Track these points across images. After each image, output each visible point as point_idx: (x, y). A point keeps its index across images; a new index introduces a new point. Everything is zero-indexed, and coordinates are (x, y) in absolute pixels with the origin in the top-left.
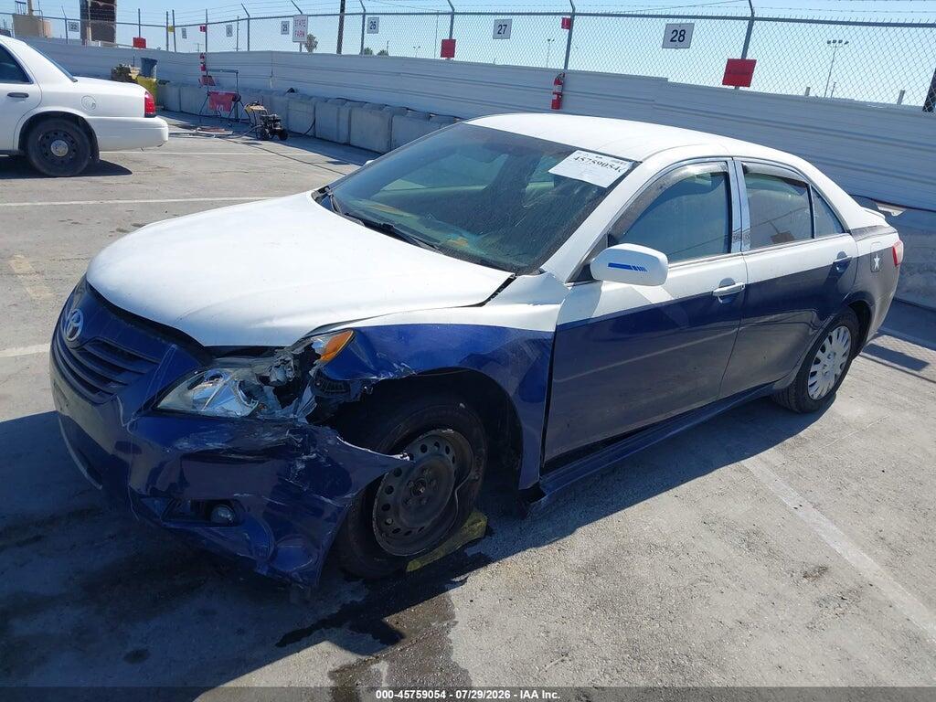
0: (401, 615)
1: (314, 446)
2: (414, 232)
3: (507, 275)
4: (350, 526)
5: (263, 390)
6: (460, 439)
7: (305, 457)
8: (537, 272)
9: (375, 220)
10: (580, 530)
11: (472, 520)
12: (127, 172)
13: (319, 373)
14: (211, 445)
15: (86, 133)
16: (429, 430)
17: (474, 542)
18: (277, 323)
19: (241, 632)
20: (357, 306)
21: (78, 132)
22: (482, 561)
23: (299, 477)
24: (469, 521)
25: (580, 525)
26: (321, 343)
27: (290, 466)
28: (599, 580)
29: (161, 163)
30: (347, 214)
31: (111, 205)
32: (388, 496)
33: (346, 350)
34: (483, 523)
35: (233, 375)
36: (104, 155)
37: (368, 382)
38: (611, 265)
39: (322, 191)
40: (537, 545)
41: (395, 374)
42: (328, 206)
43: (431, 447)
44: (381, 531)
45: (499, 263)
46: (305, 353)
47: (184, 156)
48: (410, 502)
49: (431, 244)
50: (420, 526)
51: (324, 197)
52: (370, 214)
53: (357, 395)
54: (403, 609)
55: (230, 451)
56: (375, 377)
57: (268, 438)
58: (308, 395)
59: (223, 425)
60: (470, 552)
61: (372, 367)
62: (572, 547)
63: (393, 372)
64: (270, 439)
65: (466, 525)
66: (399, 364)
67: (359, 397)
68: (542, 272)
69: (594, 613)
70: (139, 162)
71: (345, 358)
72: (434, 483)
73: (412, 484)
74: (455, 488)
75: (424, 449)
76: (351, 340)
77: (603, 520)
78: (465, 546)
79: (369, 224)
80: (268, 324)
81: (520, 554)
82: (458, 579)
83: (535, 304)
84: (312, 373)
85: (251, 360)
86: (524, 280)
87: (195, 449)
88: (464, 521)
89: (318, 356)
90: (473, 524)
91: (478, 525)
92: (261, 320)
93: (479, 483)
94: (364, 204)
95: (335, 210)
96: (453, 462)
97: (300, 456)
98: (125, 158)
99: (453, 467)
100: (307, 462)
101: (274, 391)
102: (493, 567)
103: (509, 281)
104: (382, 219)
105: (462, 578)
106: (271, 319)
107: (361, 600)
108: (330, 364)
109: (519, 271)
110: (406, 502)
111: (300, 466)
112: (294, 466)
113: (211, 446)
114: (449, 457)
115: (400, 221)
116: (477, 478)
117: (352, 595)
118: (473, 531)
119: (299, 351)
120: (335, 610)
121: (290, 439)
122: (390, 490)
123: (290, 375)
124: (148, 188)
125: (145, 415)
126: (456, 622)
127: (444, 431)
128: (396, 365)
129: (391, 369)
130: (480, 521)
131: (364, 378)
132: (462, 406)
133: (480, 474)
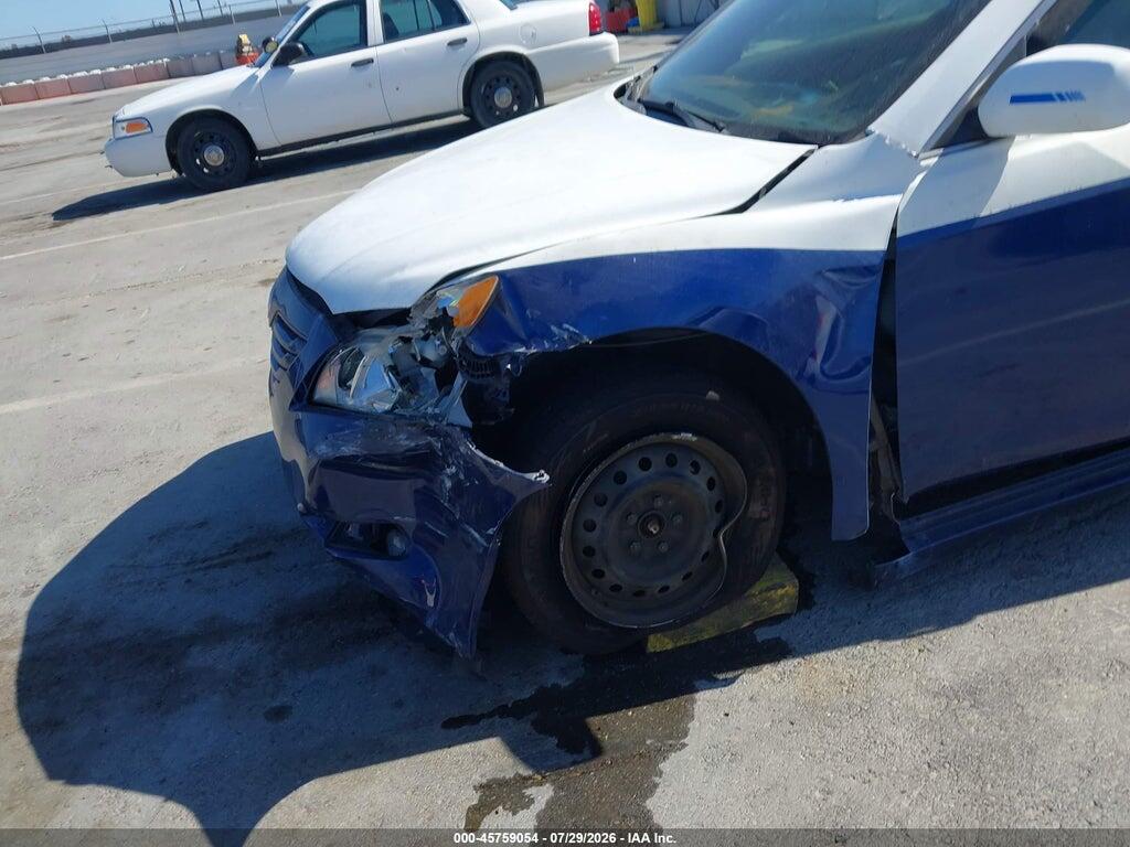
0: (609, 717)
1: (451, 455)
6: (710, 447)
7: (448, 471)
10: (980, 619)
11: (769, 584)
13: (463, 345)
16: (648, 434)
17: (774, 620)
19: (399, 704)
21: (519, 73)
22: (776, 652)
23: (451, 499)
24: (761, 584)
25: (982, 610)
26: (453, 299)
28: (974, 716)
32: (589, 535)
34: (791, 590)
37: (514, 358)
38: (1016, 99)
40: (885, 636)
41: (554, 343)
43: (658, 461)
48: (636, 546)
50: (660, 584)
54: (616, 710)
55: (366, 458)
56: (522, 350)
57: (404, 442)
58: (459, 380)
59: (357, 422)
60: (763, 635)
61: (521, 333)
62: (947, 648)
63: (550, 341)
64: (407, 443)
65: (755, 590)
66: (560, 327)
68: (867, 134)
69: (934, 775)
71: (491, 322)
72: (678, 519)
73: (633, 519)
74: (718, 531)
75: (644, 464)
76: (497, 292)
77: (1033, 606)
78: (756, 625)
80: (398, 276)
81: (846, 649)
82: (721, 677)
83: (848, 198)
84: (454, 345)
86: (832, 155)
87: (332, 454)
88: (751, 583)
90: (769, 589)
91: (780, 592)
92: (392, 272)
93: (772, 523)
96: (710, 488)
97: (445, 468)
99: (711, 498)
100: (451, 477)
101: (436, 375)
102: (788, 665)
105: (730, 675)
106: (403, 268)
107: (567, 684)
108: (474, 332)
111: (449, 484)
112: (444, 483)
113: (347, 450)
114: (701, 480)
116: (765, 515)
117: (557, 675)
118: (772, 602)
120: (527, 693)
122: (591, 527)
125: (298, 409)
126: (684, 745)
127: (676, 437)
128: (554, 328)
129: (550, 336)
130: (783, 587)
131: (509, 351)
132: (712, 394)
133: (771, 509)
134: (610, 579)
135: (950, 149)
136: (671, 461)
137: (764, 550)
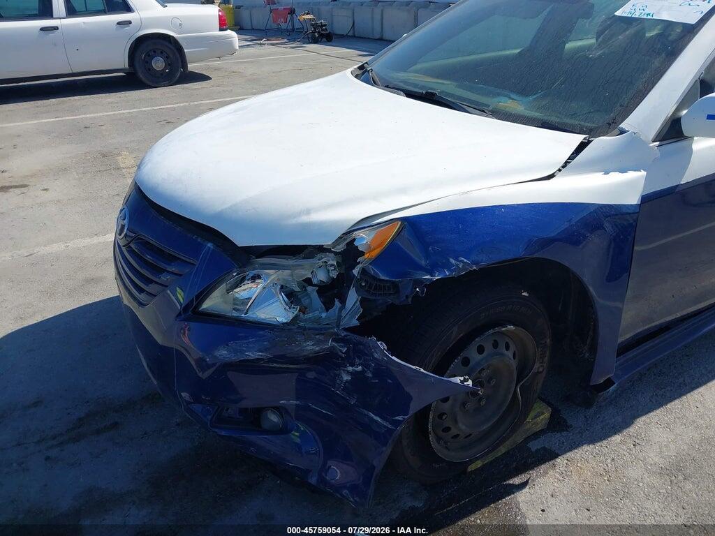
1: (360, 358)
2: (459, 98)
3: (578, 138)
4: (405, 442)
5: (306, 290)
6: (521, 332)
7: (350, 369)
8: (617, 131)
9: (416, 90)
11: (535, 414)
12: (209, 78)
13: (364, 271)
14: (250, 354)
15: (177, 49)
17: (537, 435)
18: (316, 217)
20: (403, 191)
21: (170, 48)
22: (548, 456)
23: (345, 389)
24: (532, 414)
26: (364, 239)
27: (336, 375)
29: (235, 69)
30: (387, 87)
31: (196, 105)
32: (444, 405)
33: (392, 244)
34: (547, 415)
35: (272, 277)
36: (192, 67)
37: (419, 283)
39: (361, 68)
41: (451, 271)
42: (367, 81)
43: (489, 346)
44: (439, 439)
45: (566, 124)
46: (348, 251)
47: (252, 62)
48: (469, 406)
49: (481, 110)
51: (363, 74)
52: (410, 84)
53: (407, 297)
55: (270, 360)
56: (428, 277)
57: (310, 347)
58: (353, 297)
59: (261, 333)
60: (534, 446)
61: (423, 263)
62: (648, 441)
63: (449, 270)
64: (312, 347)
65: (529, 419)
66: (456, 259)
67: (410, 299)
68: (622, 132)
70: (219, 69)
71: (391, 254)
72: (493, 382)
74: (516, 385)
75: (481, 350)
76: (399, 233)
78: (528, 439)
79: (410, 95)
80: (305, 219)
84: (356, 272)
85: (290, 262)
86: (602, 143)
87: (234, 358)
88: (526, 415)
89: (362, 254)
90: (536, 417)
91: (541, 417)
93: (544, 374)
94: (403, 75)
95: (374, 83)
96: (514, 358)
97: (346, 366)
98: (208, 68)
99: (514, 364)
100: (353, 374)
101: (318, 292)
103: (582, 147)
104: (423, 87)
106: (308, 212)
108: (376, 261)
109: (593, 133)
110: (464, 404)
111: (346, 378)
112: (339, 375)
113: (252, 355)
114: (510, 354)
115: (443, 88)
116: (541, 370)
118: (537, 424)
119: (341, 247)
121: (333, 347)
122: (446, 399)
123: (334, 274)
124: (225, 89)
125: (184, 320)
127: (504, 329)
128: (452, 261)
129: (447, 265)
130: (543, 413)
131: (414, 278)
132: (525, 294)
133: (545, 365)
134: (454, 431)
135: (663, 143)
136: (495, 345)
137: (538, 391)
